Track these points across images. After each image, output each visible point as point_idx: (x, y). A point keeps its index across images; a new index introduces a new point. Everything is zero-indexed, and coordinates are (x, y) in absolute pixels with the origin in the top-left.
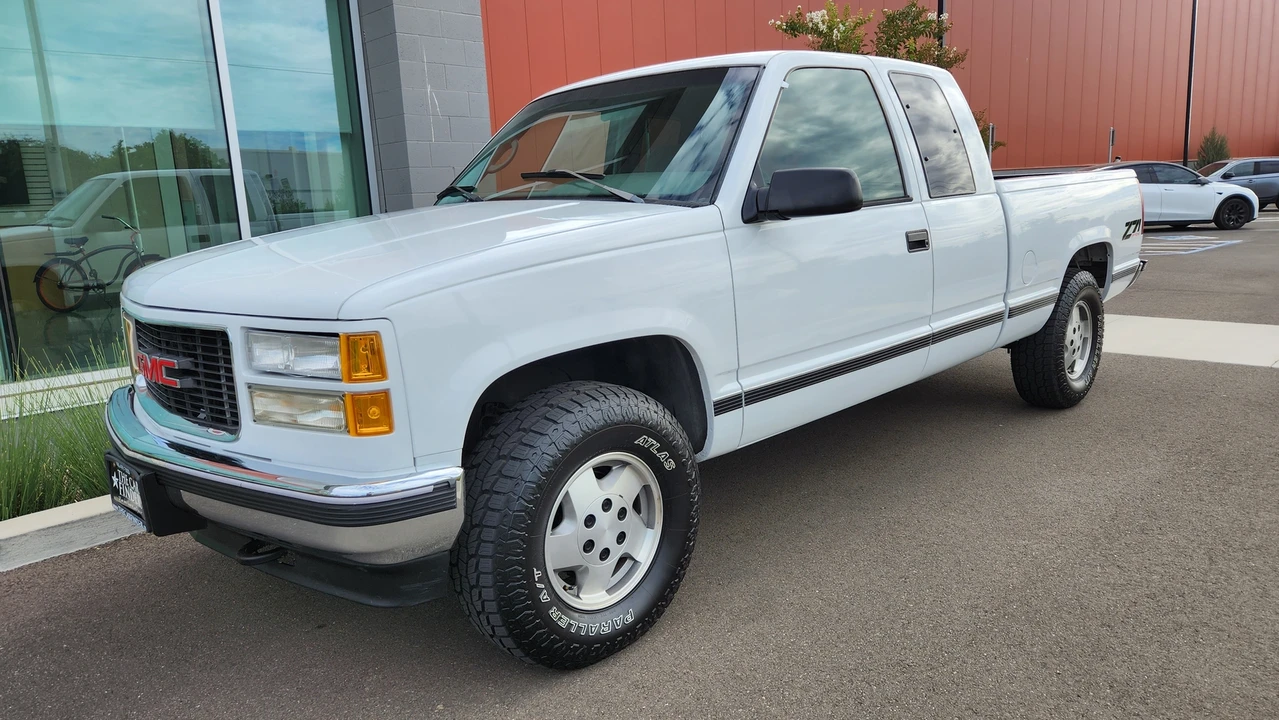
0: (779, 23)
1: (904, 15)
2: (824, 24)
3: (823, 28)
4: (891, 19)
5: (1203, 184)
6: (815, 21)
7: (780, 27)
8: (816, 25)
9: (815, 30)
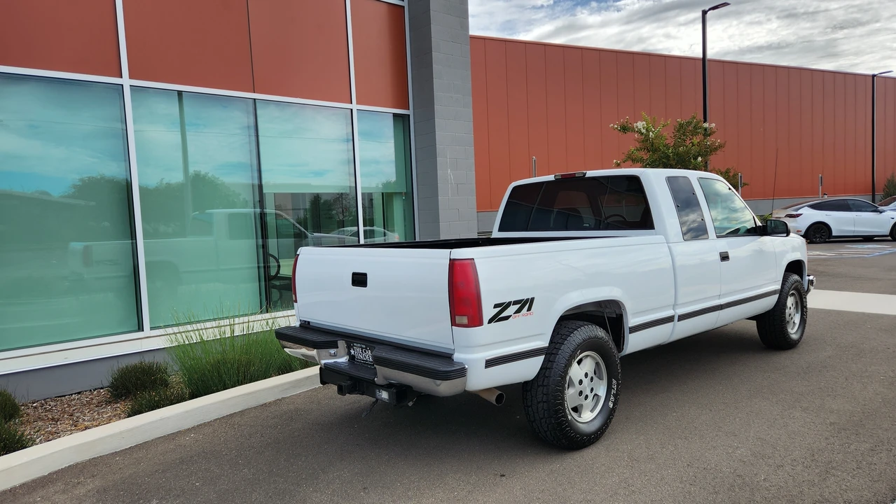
0: (616, 126)
1: (689, 123)
2: (644, 128)
3: (644, 131)
4: (681, 126)
5: (881, 212)
6: (639, 127)
7: (617, 128)
8: (640, 129)
9: (640, 132)
